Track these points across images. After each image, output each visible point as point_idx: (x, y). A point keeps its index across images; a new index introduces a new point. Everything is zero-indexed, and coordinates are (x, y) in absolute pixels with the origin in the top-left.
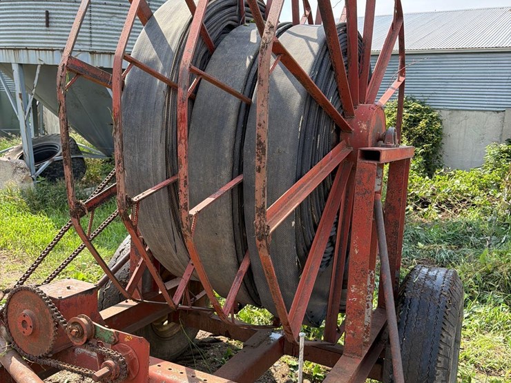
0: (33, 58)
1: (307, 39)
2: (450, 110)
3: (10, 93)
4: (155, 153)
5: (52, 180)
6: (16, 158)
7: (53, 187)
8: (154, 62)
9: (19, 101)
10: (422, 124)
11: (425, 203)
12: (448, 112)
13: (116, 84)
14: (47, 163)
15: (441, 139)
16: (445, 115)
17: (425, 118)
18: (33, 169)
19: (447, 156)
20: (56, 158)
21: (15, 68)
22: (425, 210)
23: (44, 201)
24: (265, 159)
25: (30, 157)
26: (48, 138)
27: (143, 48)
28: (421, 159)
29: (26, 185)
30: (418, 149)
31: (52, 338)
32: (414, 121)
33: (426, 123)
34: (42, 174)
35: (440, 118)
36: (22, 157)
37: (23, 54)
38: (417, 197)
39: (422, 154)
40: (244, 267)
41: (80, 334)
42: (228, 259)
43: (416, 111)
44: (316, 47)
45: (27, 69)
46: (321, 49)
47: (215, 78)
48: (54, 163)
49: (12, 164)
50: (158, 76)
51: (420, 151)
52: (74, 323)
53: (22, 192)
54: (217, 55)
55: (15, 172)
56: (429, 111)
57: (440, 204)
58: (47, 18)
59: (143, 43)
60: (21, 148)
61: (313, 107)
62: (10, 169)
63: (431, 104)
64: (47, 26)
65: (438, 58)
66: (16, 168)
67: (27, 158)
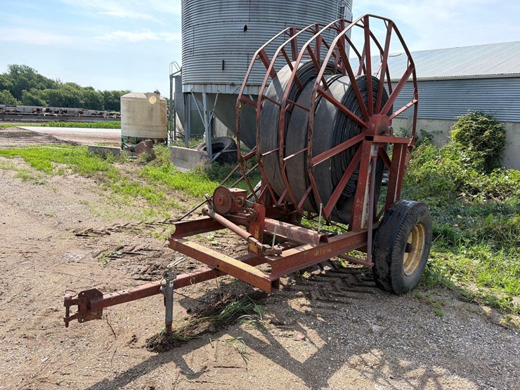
0: (214, 90)
1: (345, 84)
2: (513, 122)
3: (201, 111)
4: (273, 136)
5: (221, 164)
6: (201, 150)
7: (222, 168)
8: (274, 97)
9: (205, 115)
10: (487, 133)
11: (476, 191)
12: (512, 124)
13: (259, 107)
14: (219, 154)
15: (503, 145)
16: (508, 127)
17: (490, 129)
18: (211, 156)
19: (509, 159)
20: (224, 151)
21: (204, 95)
22: (475, 196)
23: (217, 175)
24: (312, 136)
25: (210, 149)
26: (219, 139)
27: (271, 91)
28: (483, 160)
29: (207, 166)
30: (481, 152)
31: (230, 205)
32: (481, 131)
33: (490, 133)
34: (216, 160)
35: (504, 129)
36: (205, 149)
37: (209, 87)
38: (470, 187)
39: (485, 156)
40: (309, 190)
41: (240, 203)
42: (302, 186)
43: (483, 123)
44: (347, 87)
45: (210, 96)
46: (349, 89)
47: (300, 105)
48: (223, 153)
49: (200, 153)
50: (276, 103)
51: (482, 153)
52: (239, 199)
53: (205, 170)
54: (304, 92)
55: (201, 158)
56: (493, 123)
57: (489, 193)
58: (223, 64)
59: (271, 88)
60: (205, 144)
61: (342, 116)
62: (199, 156)
63: (498, 117)
64: (223, 69)
65: (506, 82)
66: (202, 156)
67: (208, 149)
